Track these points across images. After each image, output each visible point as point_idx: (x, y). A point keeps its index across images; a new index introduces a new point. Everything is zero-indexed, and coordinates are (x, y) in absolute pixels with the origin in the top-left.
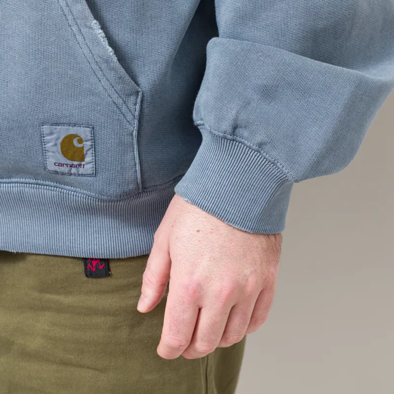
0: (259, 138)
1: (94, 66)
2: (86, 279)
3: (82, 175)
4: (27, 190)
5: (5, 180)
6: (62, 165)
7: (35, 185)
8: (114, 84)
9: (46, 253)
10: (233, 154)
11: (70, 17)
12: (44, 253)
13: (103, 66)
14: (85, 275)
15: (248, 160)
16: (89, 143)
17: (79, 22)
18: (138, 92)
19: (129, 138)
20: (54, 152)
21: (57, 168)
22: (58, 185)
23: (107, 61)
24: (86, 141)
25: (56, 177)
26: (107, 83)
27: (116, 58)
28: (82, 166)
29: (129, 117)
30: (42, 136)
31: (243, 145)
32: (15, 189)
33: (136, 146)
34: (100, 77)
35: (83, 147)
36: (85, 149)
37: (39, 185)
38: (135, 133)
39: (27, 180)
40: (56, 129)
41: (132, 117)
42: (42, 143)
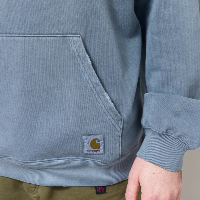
0: (178, 134)
1: (105, 111)
2: (96, 195)
3: (99, 154)
4: (73, 161)
5: (63, 158)
6: (90, 151)
7: (76, 159)
8: (113, 117)
9: (80, 186)
10: (166, 140)
11: (95, 92)
12: (79, 186)
13: (109, 111)
14: (96, 194)
15: (173, 142)
16: (102, 141)
17: (99, 93)
18: (122, 119)
19: (118, 138)
20: (87, 146)
21: (88, 152)
22: (86, 158)
23: (111, 109)
24: (101, 141)
25: (87, 156)
26: (110, 117)
27: (115, 107)
28: (99, 151)
29: (119, 129)
30: (82, 140)
31: (170, 137)
32: (67, 161)
33: (120, 141)
34: (107, 115)
35: (100, 143)
36: (100, 144)
37: (78, 159)
38: (121, 135)
39: (73, 158)
40: (88, 137)
41: (120, 129)
42: (82, 143)
